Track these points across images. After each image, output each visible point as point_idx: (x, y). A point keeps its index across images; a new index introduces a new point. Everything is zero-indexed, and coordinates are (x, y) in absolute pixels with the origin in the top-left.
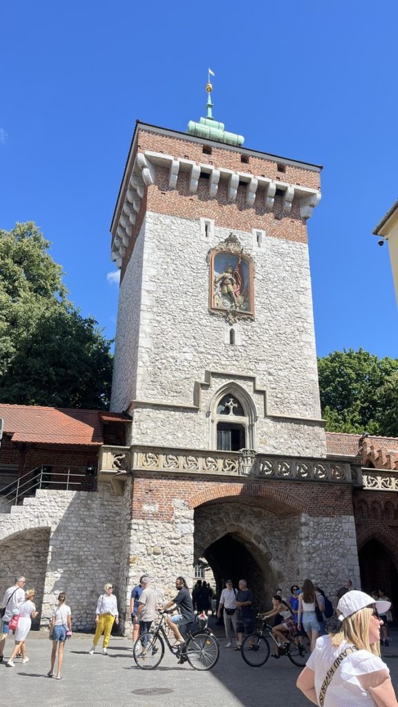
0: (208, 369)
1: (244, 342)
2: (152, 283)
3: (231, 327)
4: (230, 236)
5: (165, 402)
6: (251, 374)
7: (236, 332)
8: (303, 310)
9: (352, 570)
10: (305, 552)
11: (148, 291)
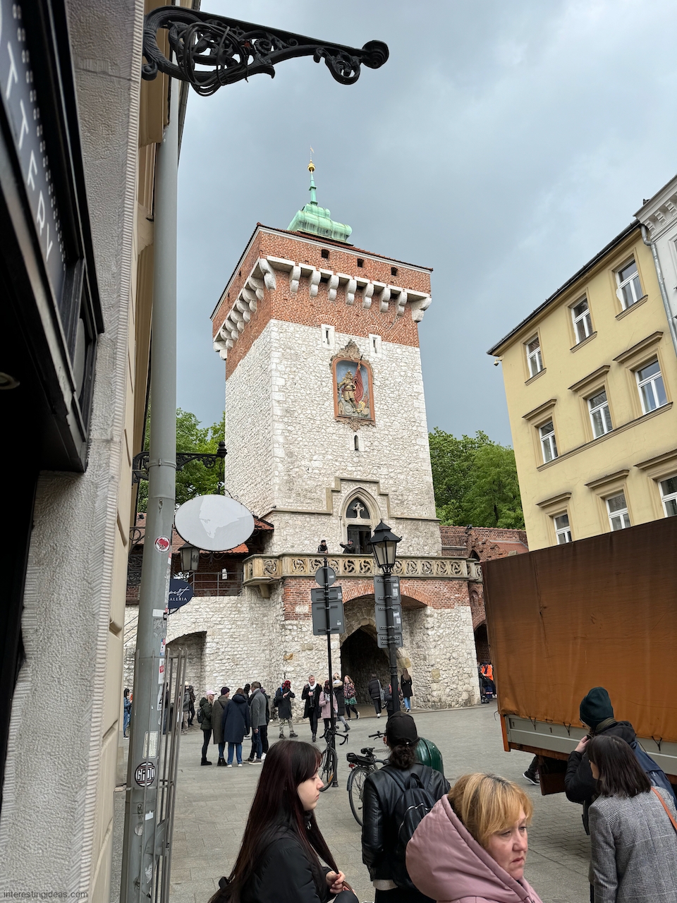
0: (337, 474)
1: (367, 448)
2: (281, 394)
3: (355, 434)
4: (349, 343)
5: (300, 509)
6: (374, 478)
7: (359, 438)
8: (417, 414)
9: (470, 654)
10: (432, 640)
11: (278, 401)
